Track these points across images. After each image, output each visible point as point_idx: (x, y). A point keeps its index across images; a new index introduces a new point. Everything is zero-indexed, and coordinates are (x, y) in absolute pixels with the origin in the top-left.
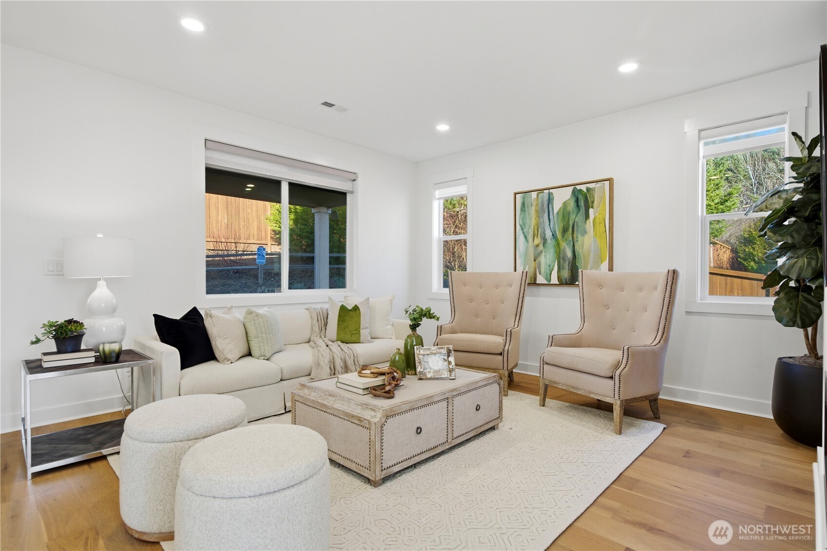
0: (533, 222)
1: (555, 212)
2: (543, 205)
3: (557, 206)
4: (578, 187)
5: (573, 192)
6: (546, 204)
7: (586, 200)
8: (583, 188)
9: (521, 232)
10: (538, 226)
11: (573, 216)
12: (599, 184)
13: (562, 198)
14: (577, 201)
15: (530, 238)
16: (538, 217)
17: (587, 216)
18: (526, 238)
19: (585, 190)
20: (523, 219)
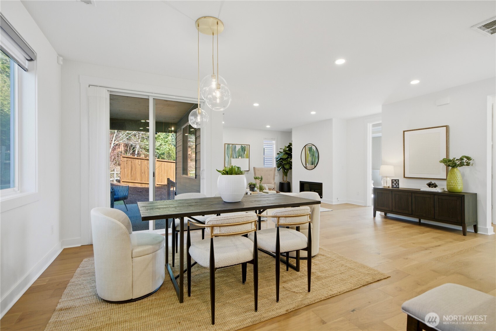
0: (231, 153)
1: (237, 151)
2: (233, 149)
3: (237, 149)
4: (242, 145)
5: (241, 146)
6: (234, 148)
7: (244, 149)
8: (243, 146)
9: (227, 155)
10: (232, 154)
11: (241, 153)
12: (247, 146)
13: (238, 147)
14: (242, 149)
15: (230, 157)
16: (232, 152)
17: (244, 153)
18: (228, 157)
19: (244, 146)
20: (228, 152)
